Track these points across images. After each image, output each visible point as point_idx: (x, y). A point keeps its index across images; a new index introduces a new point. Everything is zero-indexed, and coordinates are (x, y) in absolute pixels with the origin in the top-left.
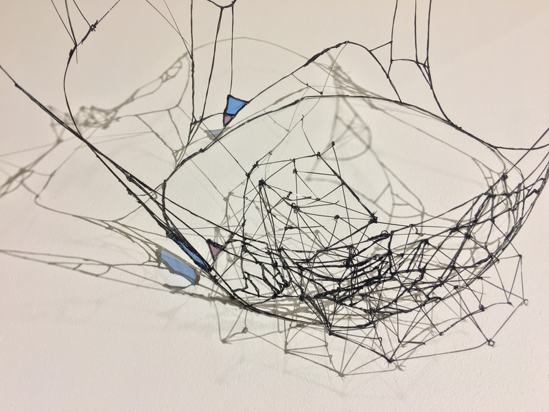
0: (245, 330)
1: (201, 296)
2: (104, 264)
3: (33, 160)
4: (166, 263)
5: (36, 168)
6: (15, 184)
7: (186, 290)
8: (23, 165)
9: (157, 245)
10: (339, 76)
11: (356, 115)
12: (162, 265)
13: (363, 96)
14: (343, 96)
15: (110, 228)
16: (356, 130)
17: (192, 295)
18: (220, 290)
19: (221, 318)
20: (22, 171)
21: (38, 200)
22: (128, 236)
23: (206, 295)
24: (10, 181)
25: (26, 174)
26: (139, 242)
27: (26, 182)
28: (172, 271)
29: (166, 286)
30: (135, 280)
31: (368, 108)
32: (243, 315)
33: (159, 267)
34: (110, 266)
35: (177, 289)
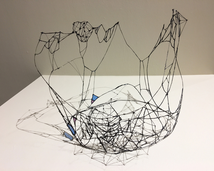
0: (81, 152)
1: (72, 144)
2: (48, 134)
3: (39, 111)
4: (65, 135)
5: (39, 113)
6: (32, 116)
7: (68, 142)
8: (36, 112)
9: (64, 131)
10: (130, 96)
11: (131, 105)
12: (64, 136)
13: (135, 101)
14: (129, 100)
15: (53, 127)
16: (130, 108)
17: (70, 143)
18: (78, 143)
19: (76, 149)
20: (35, 113)
21: (37, 120)
22: (57, 129)
23: (74, 143)
24: (31, 115)
25: (36, 114)
26: (60, 130)
27: (35, 116)
28: (66, 137)
29: (63, 140)
30: (55, 139)
31: (136, 104)
32: (82, 149)
33: (63, 136)
34: (50, 135)
35: (66, 141)
